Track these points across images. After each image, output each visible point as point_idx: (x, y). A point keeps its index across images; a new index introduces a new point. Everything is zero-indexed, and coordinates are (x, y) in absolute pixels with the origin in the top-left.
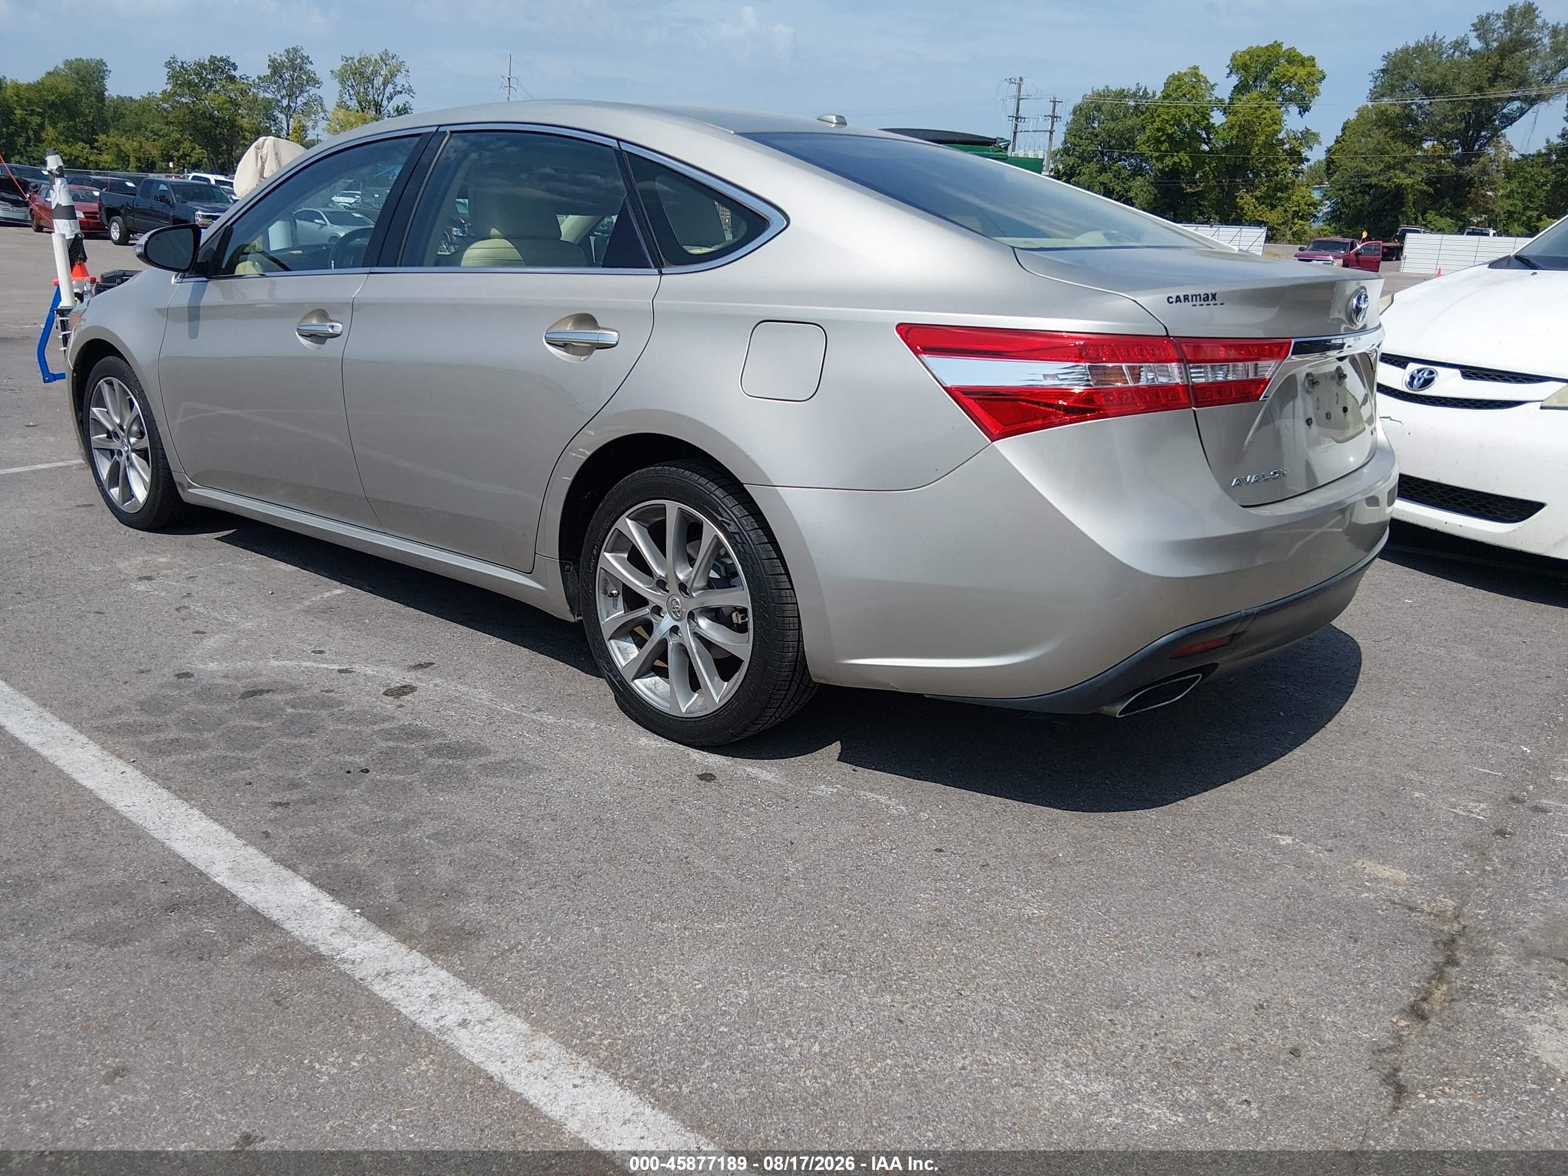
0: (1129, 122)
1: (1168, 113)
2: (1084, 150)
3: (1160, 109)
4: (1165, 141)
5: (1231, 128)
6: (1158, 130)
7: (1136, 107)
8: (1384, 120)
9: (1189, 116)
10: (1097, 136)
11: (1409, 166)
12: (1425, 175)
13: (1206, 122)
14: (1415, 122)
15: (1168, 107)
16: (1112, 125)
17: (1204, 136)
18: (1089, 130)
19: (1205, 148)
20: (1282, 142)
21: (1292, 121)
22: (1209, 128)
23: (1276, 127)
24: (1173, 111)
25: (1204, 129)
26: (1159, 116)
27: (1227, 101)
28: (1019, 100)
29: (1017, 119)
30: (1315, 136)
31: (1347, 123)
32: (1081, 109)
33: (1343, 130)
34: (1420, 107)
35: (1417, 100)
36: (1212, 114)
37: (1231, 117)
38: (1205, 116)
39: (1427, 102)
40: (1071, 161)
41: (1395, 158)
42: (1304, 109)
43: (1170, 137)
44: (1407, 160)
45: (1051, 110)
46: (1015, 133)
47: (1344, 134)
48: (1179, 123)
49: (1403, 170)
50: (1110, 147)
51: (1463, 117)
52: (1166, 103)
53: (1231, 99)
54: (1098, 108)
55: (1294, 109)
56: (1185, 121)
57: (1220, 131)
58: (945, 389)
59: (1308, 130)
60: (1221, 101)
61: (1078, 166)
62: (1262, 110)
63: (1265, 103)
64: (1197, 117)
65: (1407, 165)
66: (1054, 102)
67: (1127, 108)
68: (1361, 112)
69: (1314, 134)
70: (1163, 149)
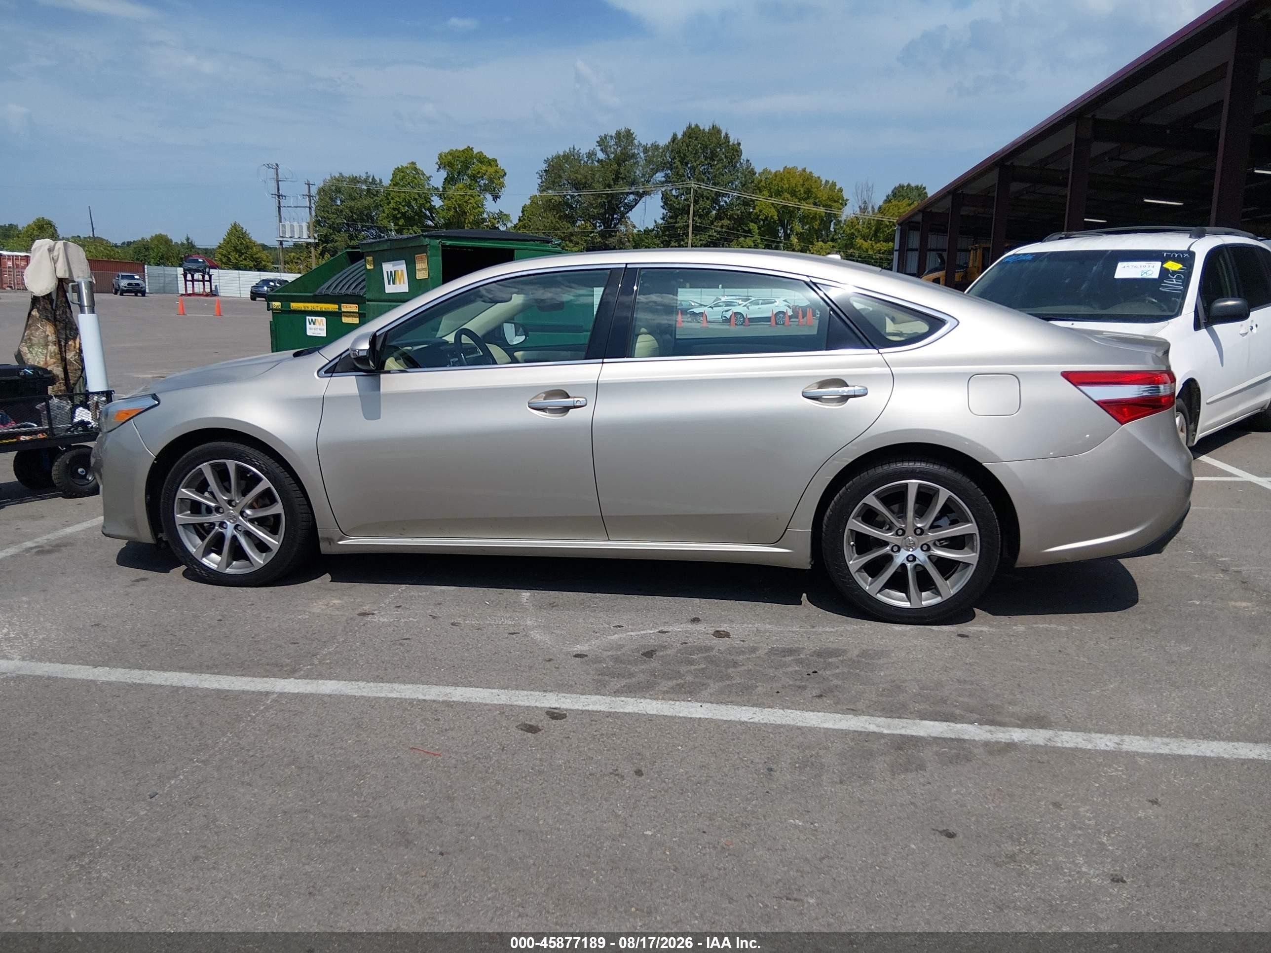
0: (366, 202)
1: (399, 197)
2: (333, 223)
3: (392, 194)
4: (400, 218)
5: (449, 209)
6: (394, 209)
7: (368, 190)
8: (551, 206)
9: (415, 199)
10: (341, 211)
11: (574, 238)
12: (585, 244)
13: (429, 204)
14: (571, 207)
15: (399, 192)
16: (352, 204)
17: (429, 215)
18: (334, 207)
19: (430, 223)
20: (484, 220)
21: (491, 207)
22: (432, 209)
23: (481, 210)
24: (403, 195)
25: (428, 209)
26: (393, 199)
27: (441, 189)
28: (278, 181)
29: (279, 196)
30: (507, 216)
31: (524, 207)
32: (324, 190)
33: (522, 212)
34: (572, 197)
35: (570, 193)
36: (432, 198)
37: (446, 202)
38: (428, 200)
39: (576, 194)
40: (324, 231)
41: (564, 233)
42: (496, 198)
43: (404, 215)
44: (572, 234)
45: (307, 191)
46: (279, 208)
47: (524, 215)
48: (409, 204)
49: (571, 241)
50: (354, 220)
51: (602, 205)
52: (396, 189)
53: (444, 188)
54: (338, 190)
55: (489, 197)
56: (413, 203)
57: (440, 211)
58: (1095, 402)
59: (501, 212)
60: (437, 189)
61: (331, 234)
62: (467, 197)
63: (470, 192)
64: (422, 201)
65: (572, 238)
66: (309, 184)
67: (361, 190)
68: (533, 199)
69: (505, 215)
70: (400, 223)
